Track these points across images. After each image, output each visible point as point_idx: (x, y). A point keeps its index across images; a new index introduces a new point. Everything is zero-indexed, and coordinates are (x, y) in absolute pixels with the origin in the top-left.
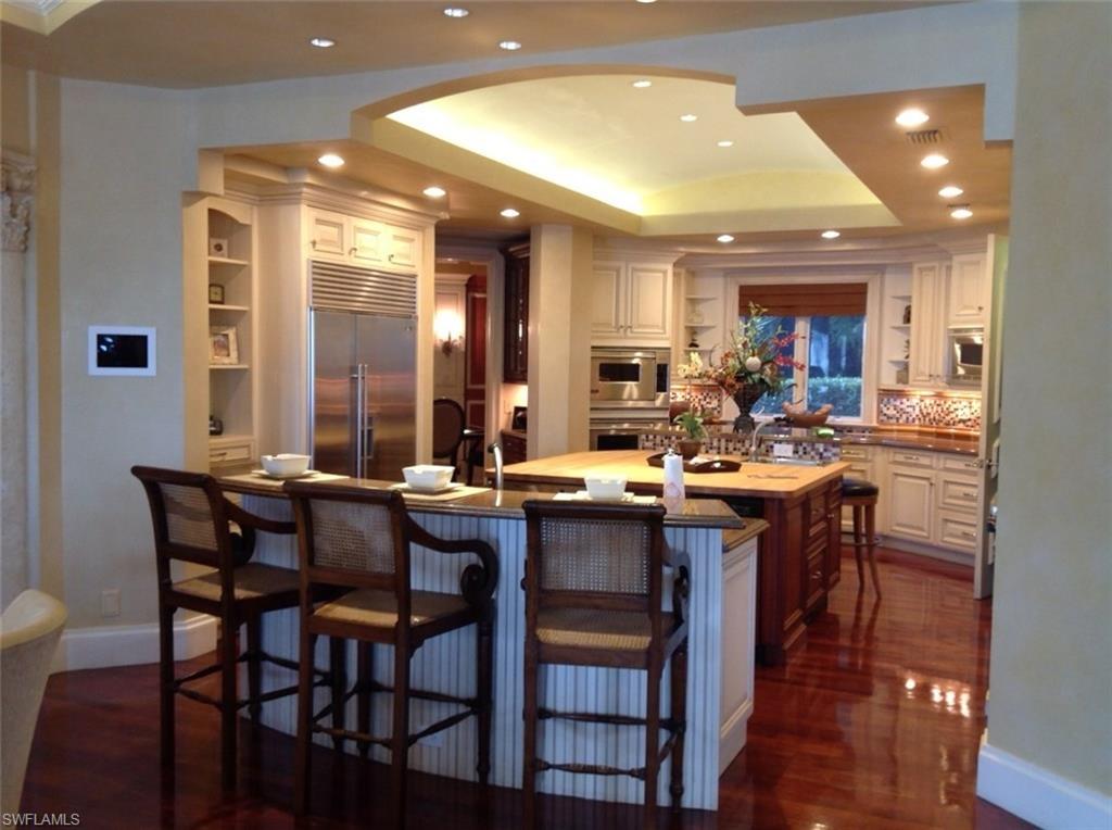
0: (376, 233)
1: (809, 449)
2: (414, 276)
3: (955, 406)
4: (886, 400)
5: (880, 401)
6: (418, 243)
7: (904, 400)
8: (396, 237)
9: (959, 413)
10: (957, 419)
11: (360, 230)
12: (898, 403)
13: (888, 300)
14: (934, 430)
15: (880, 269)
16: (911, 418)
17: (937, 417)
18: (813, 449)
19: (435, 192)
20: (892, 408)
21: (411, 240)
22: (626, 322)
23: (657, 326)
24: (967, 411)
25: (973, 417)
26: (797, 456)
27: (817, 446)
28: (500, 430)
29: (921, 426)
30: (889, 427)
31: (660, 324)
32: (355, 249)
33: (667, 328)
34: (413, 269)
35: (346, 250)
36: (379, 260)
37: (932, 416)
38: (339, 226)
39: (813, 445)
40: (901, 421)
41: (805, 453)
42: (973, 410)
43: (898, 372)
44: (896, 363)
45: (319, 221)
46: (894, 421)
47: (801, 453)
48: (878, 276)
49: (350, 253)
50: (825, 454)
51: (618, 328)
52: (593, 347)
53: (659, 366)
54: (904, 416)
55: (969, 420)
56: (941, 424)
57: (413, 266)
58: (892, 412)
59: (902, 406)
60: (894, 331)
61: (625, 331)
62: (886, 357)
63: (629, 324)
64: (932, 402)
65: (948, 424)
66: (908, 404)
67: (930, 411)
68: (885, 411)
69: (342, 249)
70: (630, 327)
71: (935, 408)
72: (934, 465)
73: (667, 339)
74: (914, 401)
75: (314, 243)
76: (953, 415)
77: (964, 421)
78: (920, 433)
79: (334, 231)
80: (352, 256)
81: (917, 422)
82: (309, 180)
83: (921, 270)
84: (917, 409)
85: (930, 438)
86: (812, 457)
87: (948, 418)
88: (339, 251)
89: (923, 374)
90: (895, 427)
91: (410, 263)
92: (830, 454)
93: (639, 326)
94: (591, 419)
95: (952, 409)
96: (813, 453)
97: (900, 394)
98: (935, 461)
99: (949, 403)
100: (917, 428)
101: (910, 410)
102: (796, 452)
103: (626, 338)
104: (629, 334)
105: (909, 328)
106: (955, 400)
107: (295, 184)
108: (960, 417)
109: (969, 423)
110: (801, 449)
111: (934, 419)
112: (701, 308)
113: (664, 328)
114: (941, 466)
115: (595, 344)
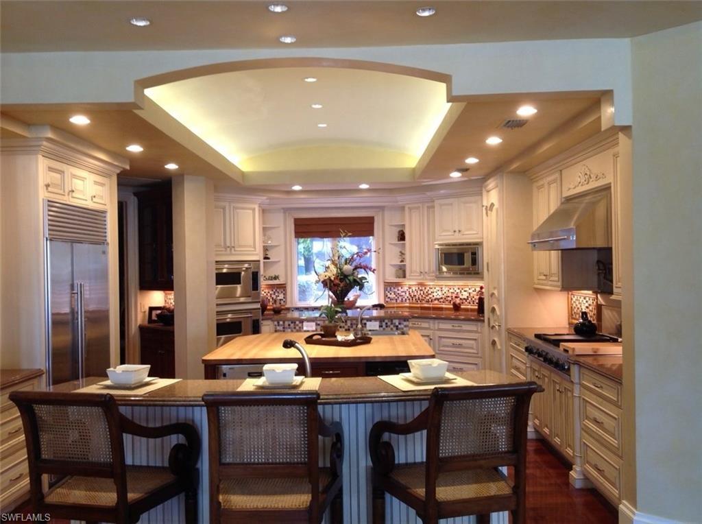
0: (83, 179)
1: (389, 324)
2: (104, 212)
3: (432, 290)
4: (389, 288)
5: (385, 290)
6: (107, 187)
7: (400, 288)
8: (96, 183)
9: (435, 294)
10: (433, 298)
11: (74, 176)
12: (396, 290)
13: (387, 227)
14: (419, 305)
15: (382, 208)
16: (404, 299)
17: (421, 297)
18: (392, 324)
19: (135, 149)
20: (393, 293)
21: (102, 185)
22: (231, 244)
23: (250, 246)
24: (440, 293)
25: (443, 296)
26: (382, 329)
27: (394, 321)
28: (138, 324)
29: (410, 303)
30: (392, 306)
31: (252, 244)
32: (73, 191)
33: (257, 247)
34: (106, 207)
35: (67, 191)
36: (86, 200)
37: (417, 297)
38: (61, 172)
39: (392, 321)
40: (398, 301)
41: (387, 327)
42: (443, 292)
43: (397, 270)
44: (394, 266)
45: (51, 169)
46: (395, 301)
47: (384, 327)
48: (381, 213)
49: (69, 194)
50: (399, 326)
51: (226, 247)
52: (216, 262)
53: (253, 273)
54: (400, 298)
55: (442, 298)
56: (424, 302)
57: (105, 205)
58: (393, 296)
59: (399, 292)
60: (392, 246)
61: (231, 249)
62: (388, 262)
63: (233, 245)
64: (417, 288)
65: (428, 301)
66: (402, 290)
67: (415, 294)
68: (389, 295)
69: (64, 192)
70: (234, 247)
71: (419, 292)
72: (432, 328)
73: (257, 255)
74: (405, 288)
75: (47, 186)
76: (431, 296)
77: (438, 299)
78: (410, 308)
79: (58, 176)
80: (70, 197)
81: (408, 301)
82: (50, 135)
83: (410, 209)
84: (408, 293)
85: (417, 311)
86: (392, 329)
87: (428, 298)
88: (61, 192)
89: (416, 272)
90: (395, 305)
91: (103, 202)
92: (402, 326)
93: (240, 246)
94: (217, 312)
95: (430, 292)
96: (392, 326)
97: (397, 285)
98: (432, 325)
99: (428, 288)
100: (408, 305)
101: (404, 294)
102: (381, 326)
103: (231, 254)
104: (233, 252)
105: (404, 244)
106: (431, 287)
107: (37, 138)
108: (435, 297)
109: (442, 300)
110: (384, 324)
111: (419, 299)
112: (269, 233)
113: (255, 247)
114: (436, 328)
115: (217, 260)
